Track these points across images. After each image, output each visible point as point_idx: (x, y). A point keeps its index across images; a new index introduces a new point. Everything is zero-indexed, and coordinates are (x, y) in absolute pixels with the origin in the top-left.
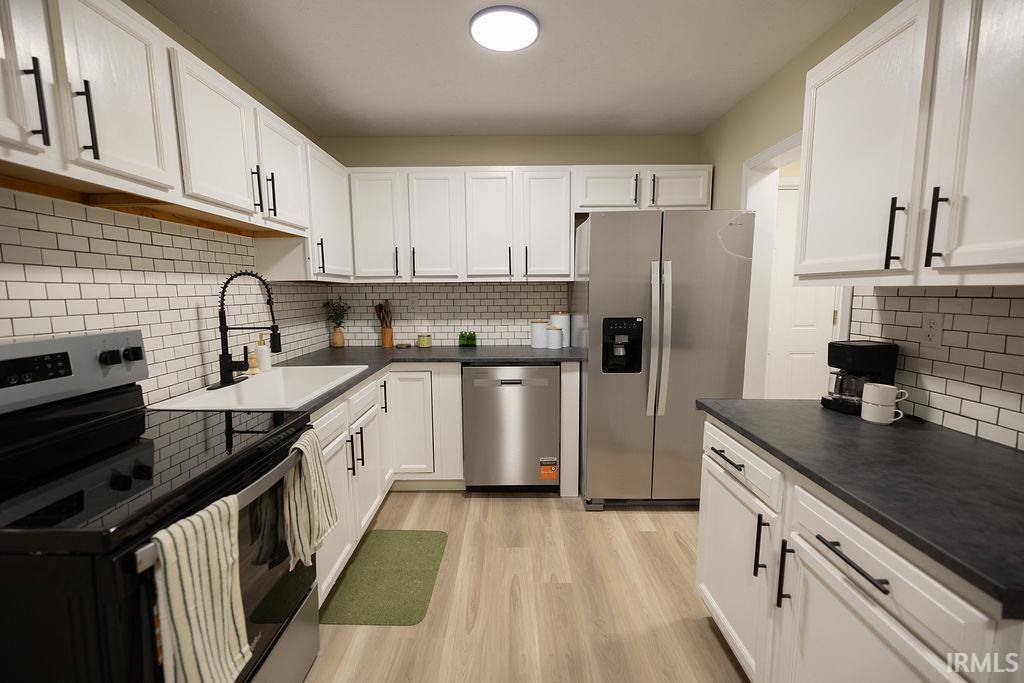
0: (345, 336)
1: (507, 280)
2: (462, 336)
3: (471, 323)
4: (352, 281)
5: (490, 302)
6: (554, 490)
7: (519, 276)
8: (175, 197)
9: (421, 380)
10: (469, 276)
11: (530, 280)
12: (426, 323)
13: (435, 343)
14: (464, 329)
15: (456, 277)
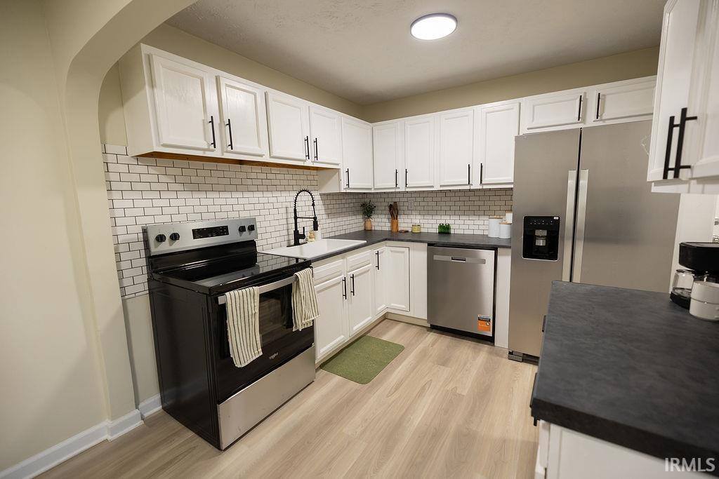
0: (373, 224)
1: (468, 187)
2: (441, 226)
3: (448, 217)
4: (373, 191)
5: (462, 203)
6: (490, 340)
7: (476, 185)
8: (266, 159)
9: (403, 252)
10: (441, 186)
11: (485, 187)
12: (419, 217)
13: (423, 230)
14: (443, 222)
15: (433, 187)
